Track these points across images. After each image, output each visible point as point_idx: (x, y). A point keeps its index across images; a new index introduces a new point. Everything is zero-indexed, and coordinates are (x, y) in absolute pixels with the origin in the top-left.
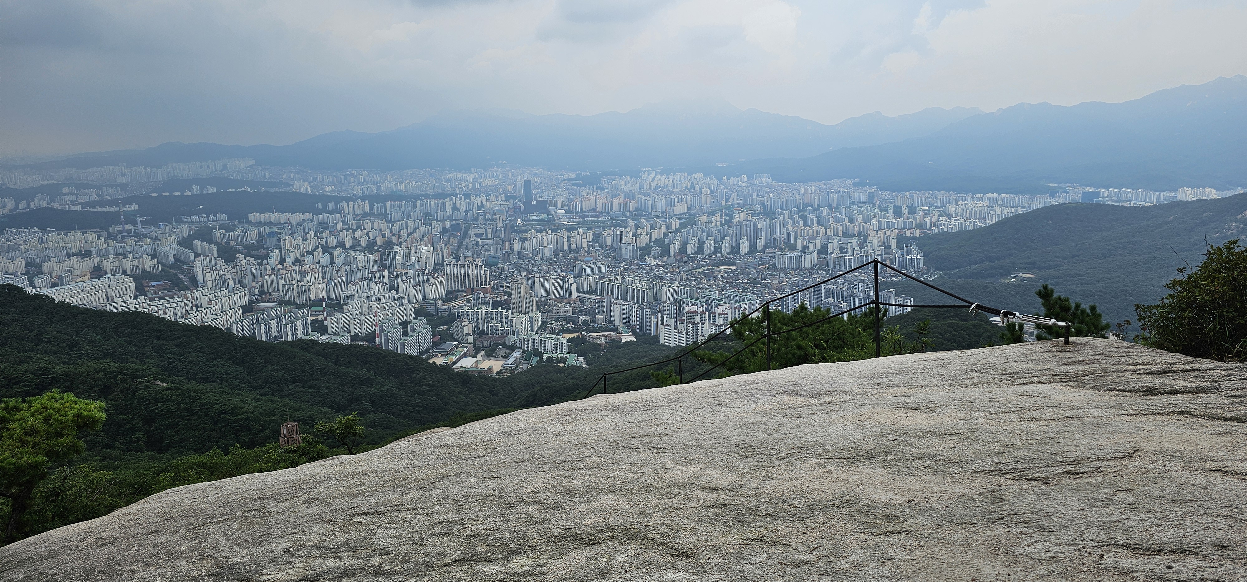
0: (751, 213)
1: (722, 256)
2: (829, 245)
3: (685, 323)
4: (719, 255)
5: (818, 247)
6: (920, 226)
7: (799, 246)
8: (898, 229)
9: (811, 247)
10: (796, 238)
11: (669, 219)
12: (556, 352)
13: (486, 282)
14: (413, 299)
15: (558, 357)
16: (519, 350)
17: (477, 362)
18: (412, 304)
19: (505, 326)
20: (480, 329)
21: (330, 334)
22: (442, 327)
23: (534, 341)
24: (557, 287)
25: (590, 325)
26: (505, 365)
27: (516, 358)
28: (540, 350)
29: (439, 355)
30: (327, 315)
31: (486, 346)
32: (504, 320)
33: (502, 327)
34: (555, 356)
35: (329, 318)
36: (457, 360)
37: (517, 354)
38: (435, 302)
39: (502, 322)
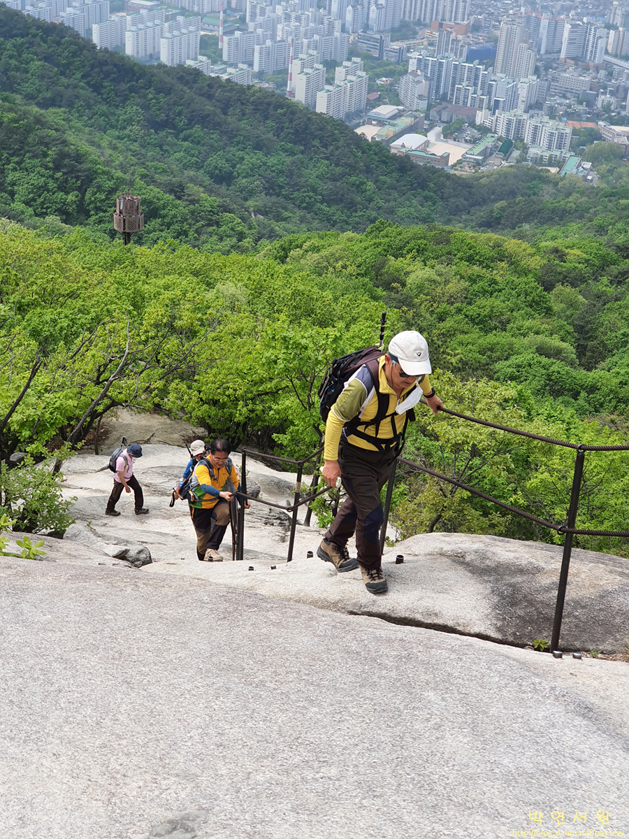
12: (549, 148)
13: (464, 14)
14: (349, 27)
15: (551, 157)
16: (493, 135)
17: (427, 144)
18: (346, 35)
19: (479, 92)
20: (441, 92)
21: (225, 63)
22: (384, 79)
23: (520, 124)
24: (575, 39)
25: (613, 112)
26: (467, 156)
27: (487, 147)
28: (525, 141)
29: (373, 122)
30: (225, 34)
31: (445, 120)
32: (480, 84)
33: (475, 93)
34: (547, 154)
35: (226, 38)
36: (398, 136)
37: (488, 142)
38: (381, 37)
39: (475, 85)
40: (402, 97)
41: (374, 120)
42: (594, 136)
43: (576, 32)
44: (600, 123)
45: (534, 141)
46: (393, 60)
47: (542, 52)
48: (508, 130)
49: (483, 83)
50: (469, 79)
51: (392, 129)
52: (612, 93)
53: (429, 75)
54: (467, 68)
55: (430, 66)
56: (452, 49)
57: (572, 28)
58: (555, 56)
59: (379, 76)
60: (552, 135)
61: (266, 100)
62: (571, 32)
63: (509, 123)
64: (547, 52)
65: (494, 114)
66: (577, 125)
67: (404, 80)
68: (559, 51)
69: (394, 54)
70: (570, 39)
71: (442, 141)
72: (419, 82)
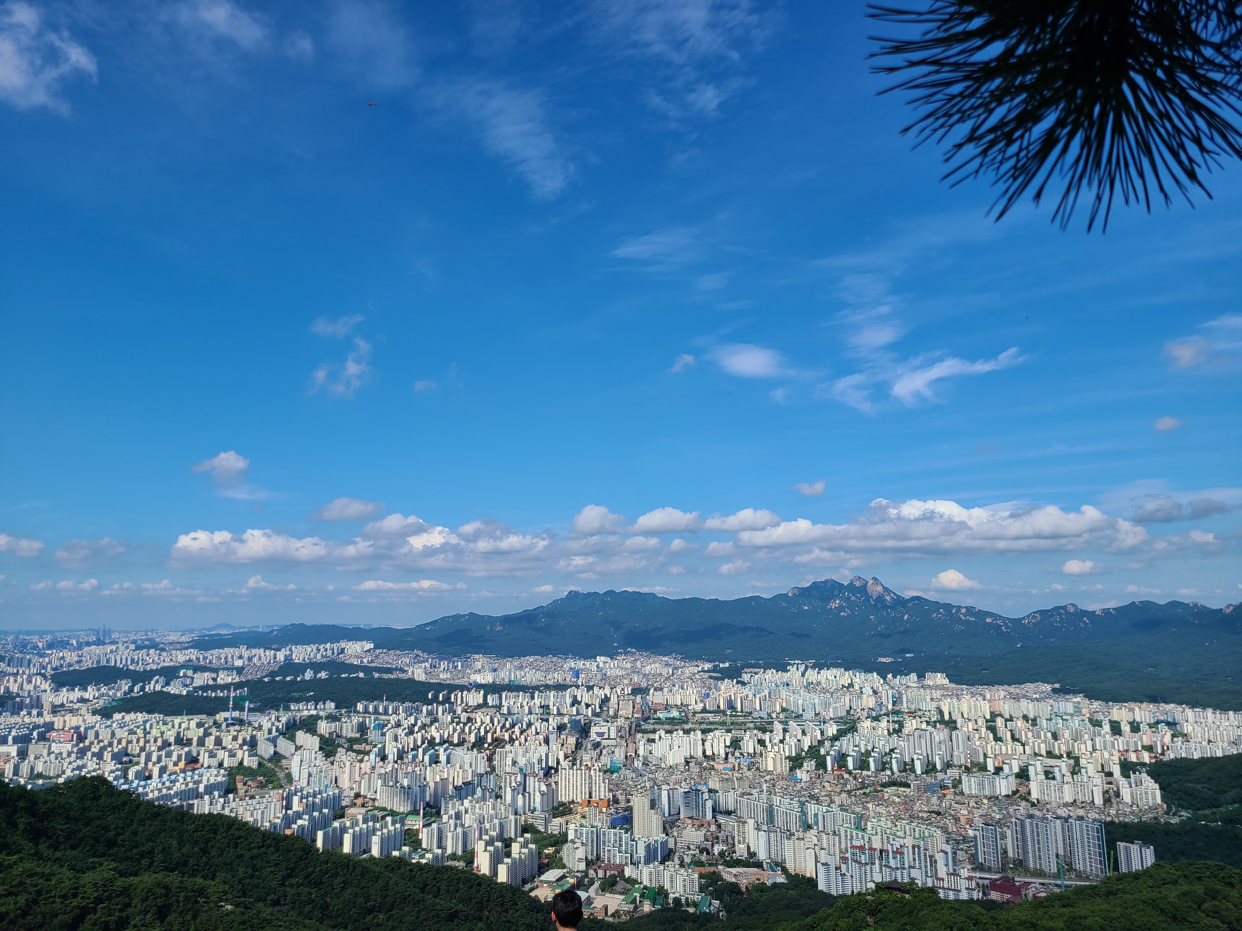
0: (927, 721)
1: (893, 773)
2: (1030, 767)
3: (850, 862)
4: (888, 772)
5: (1016, 770)
6: (1149, 749)
7: (991, 767)
8: (1119, 751)
9: (1006, 768)
10: (985, 756)
11: (824, 722)
12: (684, 892)
13: (606, 792)
14: (520, 810)
15: (687, 899)
16: (639, 885)
17: (590, 899)
18: (518, 817)
20: (596, 855)
21: (425, 850)
22: (550, 848)
23: (658, 874)
24: (688, 802)
25: (727, 857)
26: (622, 905)
27: (636, 896)
28: (665, 888)
29: (544, 885)
30: (424, 826)
31: (601, 877)
32: (624, 844)
33: (621, 852)
34: (684, 897)
35: (425, 830)
37: (637, 891)
38: (544, 815)
39: (621, 846)
40: (565, 862)
41: (545, 883)
42: (717, 878)
43: (688, 797)
44: (719, 867)
45: (672, 887)
46: (556, 833)
47: (667, 815)
48: (651, 880)
50: (615, 841)
52: (723, 842)
53: (584, 841)
54: (612, 833)
55: (584, 835)
56: (599, 819)
57: (685, 795)
58: (676, 817)
59: (546, 847)
60: (684, 881)
61: (457, 877)
62: (685, 798)
63: (650, 874)
64: (670, 815)
65: (638, 868)
66: (704, 870)
67: (565, 847)
68: (679, 813)
69: (556, 828)
70: (684, 803)
71: (601, 895)
72: (577, 848)
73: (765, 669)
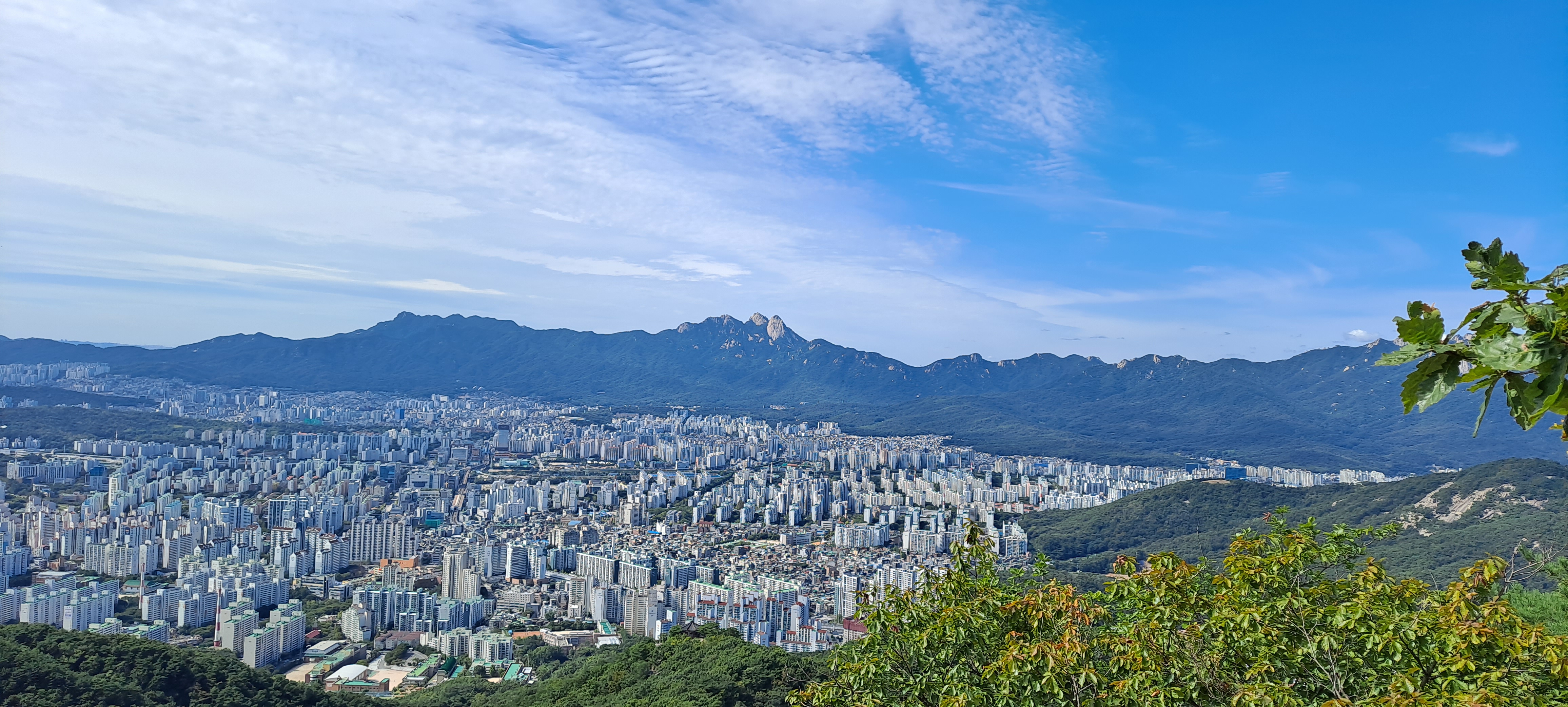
0: (810, 472)
1: (763, 526)
2: (906, 518)
4: (759, 524)
6: (1025, 501)
7: (867, 517)
8: (996, 503)
10: (864, 507)
11: (698, 472)
12: (492, 660)
13: (413, 550)
14: (292, 573)
15: (493, 667)
16: (436, 655)
17: (367, 673)
18: (288, 580)
19: (424, 616)
20: (387, 621)
22: (327, 616)
23: (463, 641)
24: (517, 560)
25: (556, 619)
26: (408, 678)
27: (429, 667)
28: (470, 657)
29: (310, 660)
30: (145, 594)
31: (390, 648)
32: (425, 609)
33: (420, 618)
34: (488, 666)
35: (146, 599)
36: (335, 669)
37: (432, 662)
38: (325, 578)
39: (421, 611)
40: (344, 631)
41: (312, 657)
42: (537, 642)
43: (518, 554)
44: (542, 631)
45: (477, 655)
46: (338, 598)
47: (489, 575)
48: (452, 649)
49: (428, 607)
50: (414, 606)
51: (329, 663)
52: (554, 603)
53: (373, 607)
54: (411, 596)
55: (373, 599)
56: (398, 582)
57: (513, 551)
58: (501, 577)
59: (320, 615)
60: (493, 647)
62: (513, 554)
63: (452, 642)
64: (493, 575)
65: (438, 636)
66: (521, 636)
67: (346, 615)
68: (504, 573)
69: (339, 593)
70: (513, 561)
71: (385, 668)
72: (362, 615)
73: (640, 415)
